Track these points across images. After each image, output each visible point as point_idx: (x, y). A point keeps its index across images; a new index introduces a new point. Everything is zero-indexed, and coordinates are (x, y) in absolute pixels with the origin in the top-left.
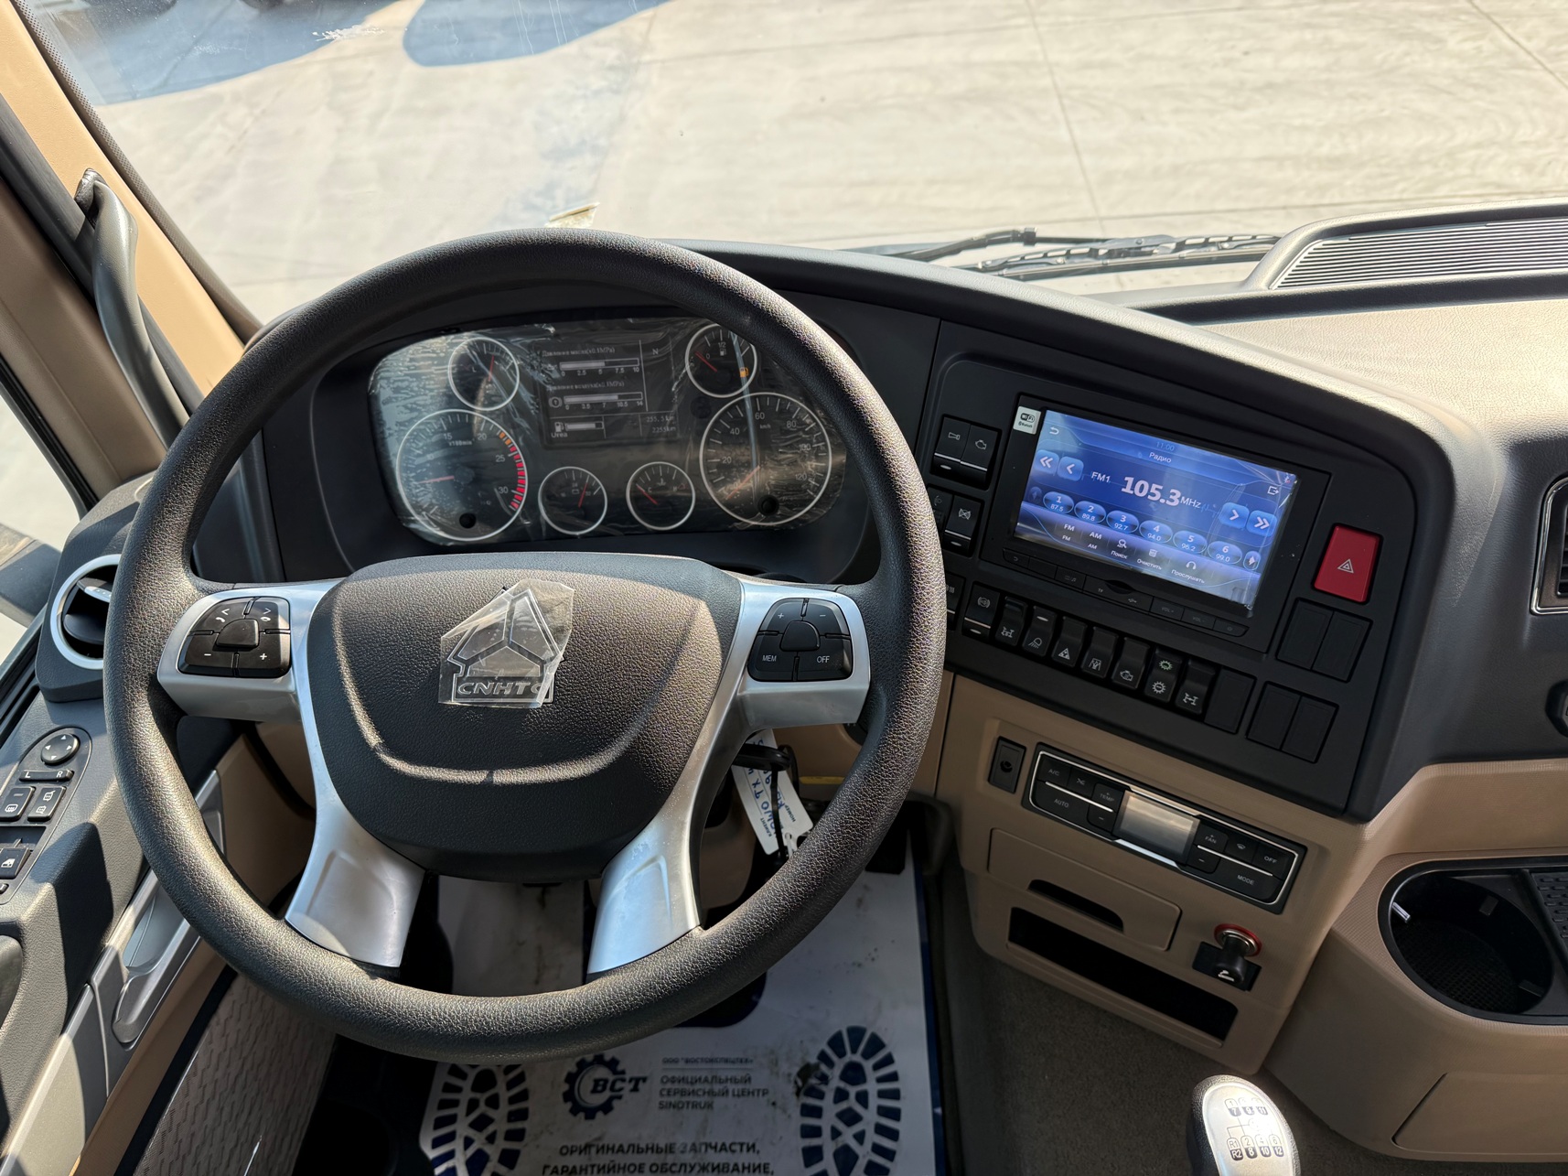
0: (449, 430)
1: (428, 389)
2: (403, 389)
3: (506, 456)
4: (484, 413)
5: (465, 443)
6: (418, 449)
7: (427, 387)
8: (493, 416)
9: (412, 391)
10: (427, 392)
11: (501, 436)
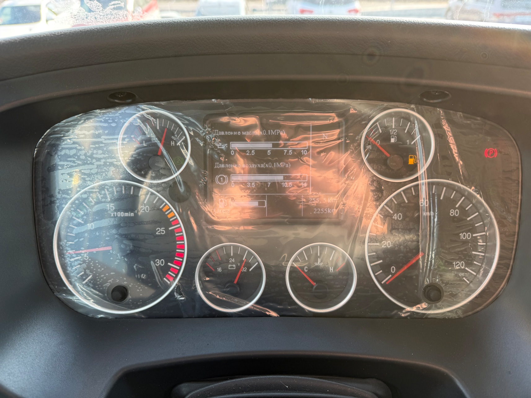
0: (112, 201)
1: (96, 158)
2: (70, 157)
3: (167, 229)
4: (151, 186)
5: (127, 214)
6: (78, 218)
7: (95, 156)
8: (159, 189)
9: (79, 159)
10: (94, 161)
11: (164, 210)
